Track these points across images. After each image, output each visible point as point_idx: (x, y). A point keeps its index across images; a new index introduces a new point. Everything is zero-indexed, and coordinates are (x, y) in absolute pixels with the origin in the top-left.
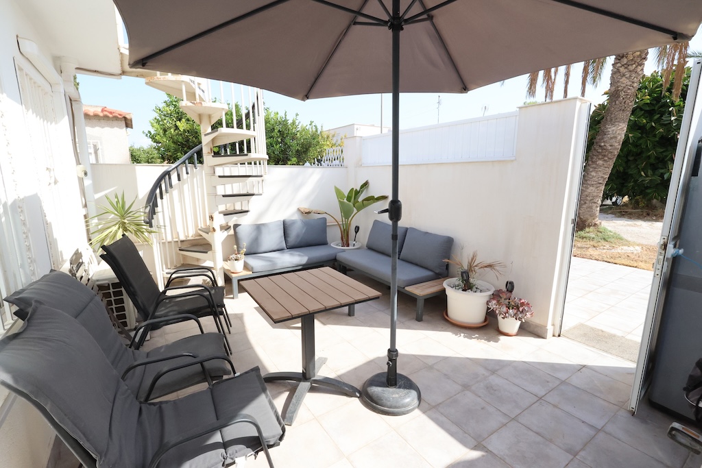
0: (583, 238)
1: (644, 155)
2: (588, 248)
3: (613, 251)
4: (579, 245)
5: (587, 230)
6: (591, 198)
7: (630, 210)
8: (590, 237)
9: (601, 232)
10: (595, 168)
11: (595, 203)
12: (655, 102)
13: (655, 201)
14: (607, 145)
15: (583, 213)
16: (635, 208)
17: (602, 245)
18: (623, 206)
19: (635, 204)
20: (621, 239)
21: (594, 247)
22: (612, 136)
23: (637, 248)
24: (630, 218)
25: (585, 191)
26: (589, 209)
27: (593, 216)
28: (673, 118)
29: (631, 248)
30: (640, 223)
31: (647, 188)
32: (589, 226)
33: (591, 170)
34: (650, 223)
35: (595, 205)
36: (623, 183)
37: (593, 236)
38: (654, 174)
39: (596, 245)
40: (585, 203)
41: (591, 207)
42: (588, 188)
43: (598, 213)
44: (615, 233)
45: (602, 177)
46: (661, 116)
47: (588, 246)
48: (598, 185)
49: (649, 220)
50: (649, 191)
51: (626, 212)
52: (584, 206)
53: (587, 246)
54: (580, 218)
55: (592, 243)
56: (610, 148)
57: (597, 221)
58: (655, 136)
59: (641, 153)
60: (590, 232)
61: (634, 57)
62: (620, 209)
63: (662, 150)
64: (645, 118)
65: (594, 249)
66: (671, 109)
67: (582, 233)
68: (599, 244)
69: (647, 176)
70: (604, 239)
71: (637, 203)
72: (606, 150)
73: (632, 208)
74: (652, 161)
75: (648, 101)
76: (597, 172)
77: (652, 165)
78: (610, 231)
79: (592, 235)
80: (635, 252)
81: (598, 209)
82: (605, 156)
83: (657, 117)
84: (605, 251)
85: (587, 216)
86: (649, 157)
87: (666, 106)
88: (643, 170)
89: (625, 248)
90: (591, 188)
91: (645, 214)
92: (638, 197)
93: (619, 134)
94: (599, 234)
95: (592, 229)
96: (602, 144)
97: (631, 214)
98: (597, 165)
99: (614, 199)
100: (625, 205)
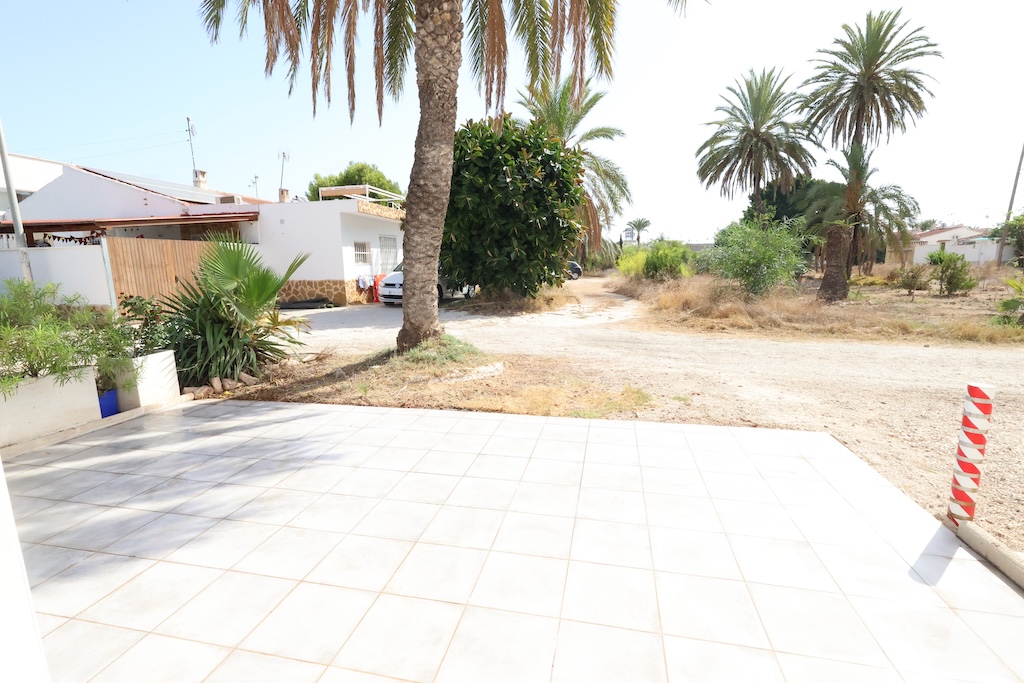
0: (418, 360)
1: (487, 228)
2: (427, 380)
3: (465, 378)
4: (412, 376)
5: (424, 344)
6: (421, 284)
7: (484, 304)
8: (428, 358)
9: (444, 345)
10: (418, 228)
11: (428, 293)
12: (487, 158)
13: (506, 288)
14: (429, 184)
15: (414, 313)
16: (488, 300)
17: (448, 371)
18: (476, 298)
19: (487, 294)
20: (475, 353)
21: (436, 376)
22: (434, 167)
23: (499, 365)
24: (485, 314)
25: (410, 272)
26: (420, 306)
27: (429, 317)
28: (508, 180)
29: (490, 368)
30: (496, 320)
31: (496, 272)
32: (426, 336)
33: (413, 231)
34: (506, 319)
35: (429, 297)
36: (471, 268)
37: (434, 354)
38: (500, 254)
39: (438, 372)
40: (414, 294)
41: (423, 302)
42: (413, 267)
43: (436, 311)
44: (466, 344)
45: (431, 245)
46: (497, 177)
47: (427, 376)
48: (428, 260)
49: (505, 315)
50: (498, 276)
51: (480, 306)
52: (413, 300)
53: (424, 377)
54: (411, 324)
55: (432, 369)
56: (434, 190)
57: (438, 325)
58: (494, 202)
59: (484, 225)
60: (428, 349)
61: (443, 22)
62: (473, 303)
63: (504, 222)
64: (481, 177)
65: (437, 380)
66: (504, 168)
67: (415, 352)
68: (444, 369)
69: (494, 257)
70: (451, 357)
71: (489, 293)
72: (430, 193)
73: (486, 301)
74: (496, 236)
75: (481, 154)
76: (422, 235)
77: (497, 241)
78: (459, 342)
79: (432, 353)
80: (496, 374)
81: (436, 303)
82: (428, 204)
83: (493, 177)
84: (453, 382)
85: (420, 318)
86: (492, 230)
87: (498, 164)
88: (490, 247)
89: (482, 369)
90: (418, 265)
91: (499, 307)
92: (489, 286)
93: (443, 164)
94: (443, 349)
95: (430, 341)
96: (422, 182)
97: (485, 308)
98: (421, 222)
99: (465, 290)
100: (477, 297)
